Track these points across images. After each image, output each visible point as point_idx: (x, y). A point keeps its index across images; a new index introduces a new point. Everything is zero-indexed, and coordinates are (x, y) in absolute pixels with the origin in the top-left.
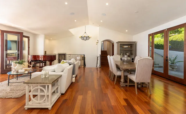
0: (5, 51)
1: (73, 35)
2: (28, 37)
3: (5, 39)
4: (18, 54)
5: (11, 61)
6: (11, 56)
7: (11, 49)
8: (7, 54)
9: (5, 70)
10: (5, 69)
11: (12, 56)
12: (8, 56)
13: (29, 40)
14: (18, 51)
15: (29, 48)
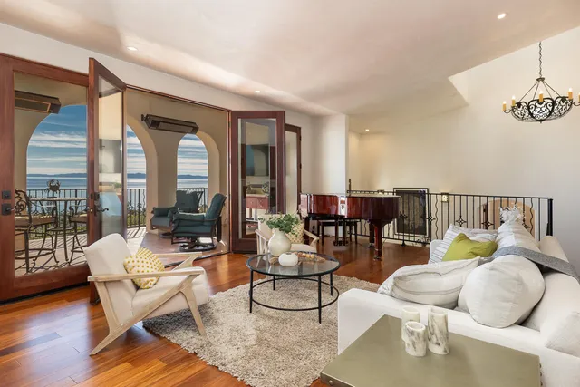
0: (240, 180)
1: (466, 105)
2: (297, 130)
3: (240, 142)
4: (273, 189)
5: (253, 210)
6: (255, 193)
7: (253, 174)
8: (244, 188)
9: (240, 240)
10: (240, 237)
11: (257, 195)
12: (247, 195)
13: (299, 138)
14: (273, 177)
15: (299, 166)
